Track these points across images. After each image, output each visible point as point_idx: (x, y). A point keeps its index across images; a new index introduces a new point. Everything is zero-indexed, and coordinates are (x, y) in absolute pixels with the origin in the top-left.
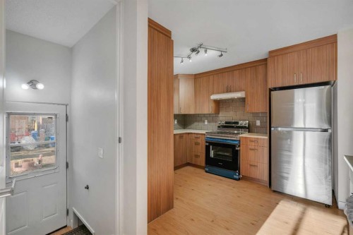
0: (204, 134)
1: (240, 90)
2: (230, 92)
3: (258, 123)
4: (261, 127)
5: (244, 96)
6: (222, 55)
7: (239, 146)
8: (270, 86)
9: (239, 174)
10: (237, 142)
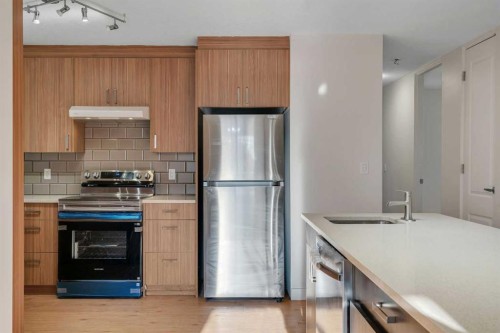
0: (56, 205)
1: (139, 104)
2: (116, 104)
3: (172, 175)
4: (176, 182)
5: (147, 118)
6: (115, 27)
7: (141, 225)
8: (201, 103)
9: (142, 285)
10: (135, 217)
